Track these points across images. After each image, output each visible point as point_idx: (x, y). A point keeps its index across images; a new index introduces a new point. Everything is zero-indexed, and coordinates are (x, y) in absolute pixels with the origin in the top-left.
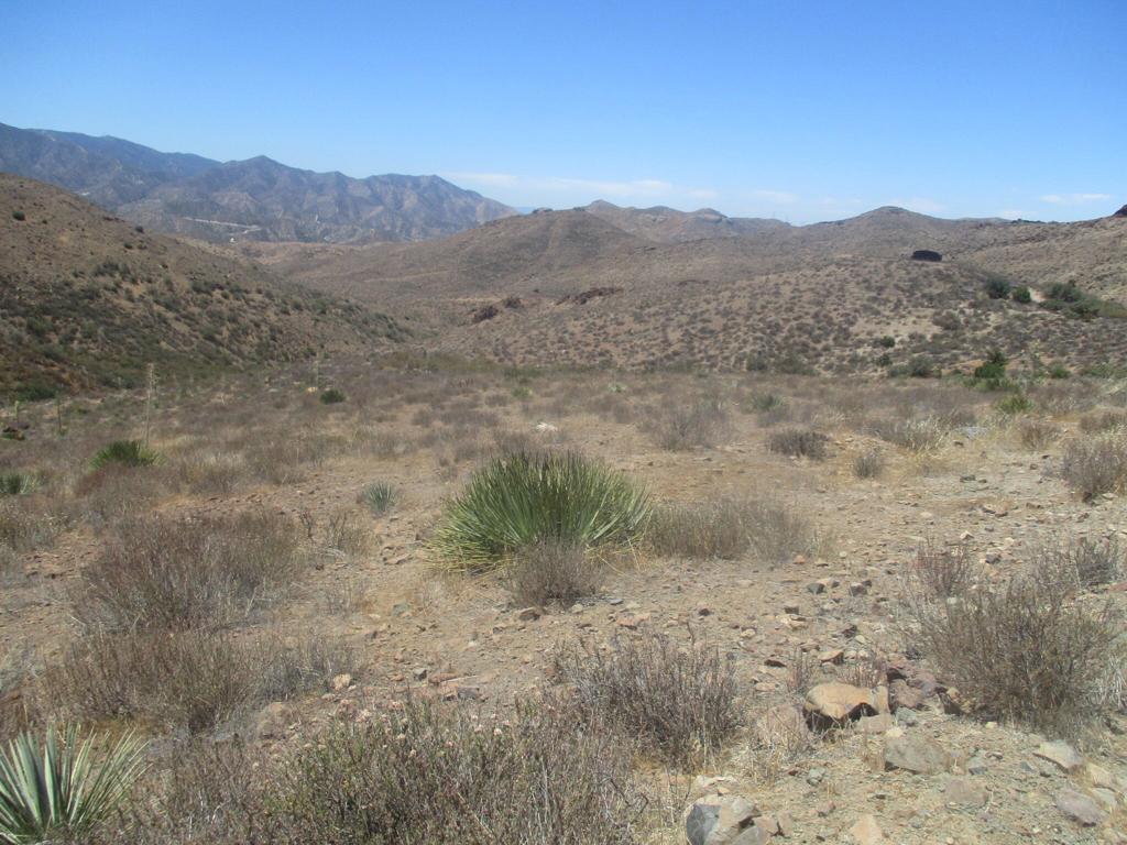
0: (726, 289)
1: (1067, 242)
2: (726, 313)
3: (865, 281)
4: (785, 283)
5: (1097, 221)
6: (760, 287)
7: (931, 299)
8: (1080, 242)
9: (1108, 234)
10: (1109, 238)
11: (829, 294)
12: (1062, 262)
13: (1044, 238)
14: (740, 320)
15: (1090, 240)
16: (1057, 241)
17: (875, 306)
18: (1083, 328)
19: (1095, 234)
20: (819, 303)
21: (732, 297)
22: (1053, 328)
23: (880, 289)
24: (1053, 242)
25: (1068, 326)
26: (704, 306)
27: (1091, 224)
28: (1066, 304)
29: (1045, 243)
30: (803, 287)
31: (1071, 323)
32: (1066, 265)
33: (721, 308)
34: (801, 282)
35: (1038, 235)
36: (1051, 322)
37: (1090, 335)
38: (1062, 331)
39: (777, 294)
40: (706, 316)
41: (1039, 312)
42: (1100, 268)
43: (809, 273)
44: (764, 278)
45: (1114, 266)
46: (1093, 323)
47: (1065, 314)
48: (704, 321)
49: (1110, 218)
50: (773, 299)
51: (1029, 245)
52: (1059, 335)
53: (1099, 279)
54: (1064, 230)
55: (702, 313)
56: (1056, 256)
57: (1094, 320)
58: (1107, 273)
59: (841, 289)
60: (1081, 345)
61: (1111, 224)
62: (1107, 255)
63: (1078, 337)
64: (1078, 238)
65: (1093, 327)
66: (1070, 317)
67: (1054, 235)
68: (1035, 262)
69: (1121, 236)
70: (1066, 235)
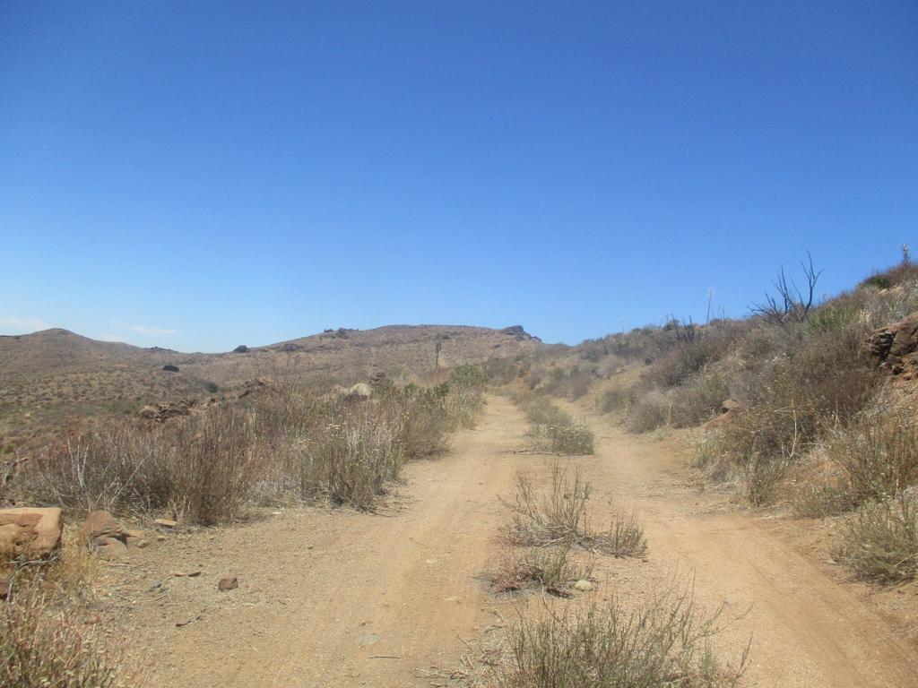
0: (50, 381)
1: (208, 366)
2: (60, 395)
3: (141, 381)
4: (91, 379)
6: (76, 381)
7: (181, 392)
8: (215, 366)
9: (230, 362)
10: (232, 365)
11: (123, 387)
13: (194, 362)
14: (71, 399)
15: (221, 365)
16: (202, 364)
17: (152, 394)
19: (224, 363)
20: (119, 392)
21: (60, 386)
23: (152, 385)
24: (199, 365)
26: (44, 391)
27: (221, 356)
29: (194, 366)
30: (105, 382)
33: (56, 392)
34: (102, 378)
39: (90, 385)
40: (47, 396)
43: (106, 374)
44: (75, 376)
48: (47, 399)
49: (231, 353)
50: (87, 388)
55: (43, 395)
59: (129, 384)
64: (214, 363)
69: (238, 364)
70: (207, 361)
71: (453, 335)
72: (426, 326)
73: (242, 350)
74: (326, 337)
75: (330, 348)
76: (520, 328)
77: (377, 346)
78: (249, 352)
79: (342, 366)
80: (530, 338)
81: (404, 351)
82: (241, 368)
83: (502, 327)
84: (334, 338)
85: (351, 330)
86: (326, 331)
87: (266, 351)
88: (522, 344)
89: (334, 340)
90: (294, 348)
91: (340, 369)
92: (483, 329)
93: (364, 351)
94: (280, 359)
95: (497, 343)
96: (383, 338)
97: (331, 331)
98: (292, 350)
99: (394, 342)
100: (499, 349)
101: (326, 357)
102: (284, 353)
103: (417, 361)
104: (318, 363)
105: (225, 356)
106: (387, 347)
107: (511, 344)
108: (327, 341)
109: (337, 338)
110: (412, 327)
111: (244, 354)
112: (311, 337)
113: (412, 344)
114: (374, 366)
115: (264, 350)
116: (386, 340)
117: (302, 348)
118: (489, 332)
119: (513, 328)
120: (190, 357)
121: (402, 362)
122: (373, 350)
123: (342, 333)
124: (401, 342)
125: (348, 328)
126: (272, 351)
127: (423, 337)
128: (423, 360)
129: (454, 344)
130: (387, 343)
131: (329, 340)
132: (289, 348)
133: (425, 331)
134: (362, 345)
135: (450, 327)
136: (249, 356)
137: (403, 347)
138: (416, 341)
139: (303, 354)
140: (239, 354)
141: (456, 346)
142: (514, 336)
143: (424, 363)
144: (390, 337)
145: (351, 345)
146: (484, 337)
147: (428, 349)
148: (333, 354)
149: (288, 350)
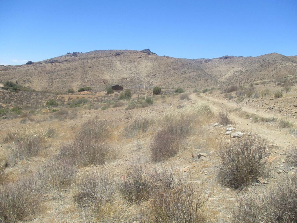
1: (14, 71)
5: (22, 65)
8: (18, 71)
10: (25, 70)
12: (13, 76)
13: (7, 70)
15: (20, 71)
16: (11, 70)
18: (16, 95)
19: (22, 69)
22: (6, 95)
24: (10, 71)
25: (11, 94)
27: (20, 66)
28: (11, 87)
29: (7, 71)
31: (12, 93)
32: (15, 77)
35: (5, 69)
36: (6, 93)
37: (18, 96)
38: (9, 96)
41: (2, 90)
42: (24, 78)
45: (28, 78)
46: (19, 93)
47: (10, 90)
49: (25, 65)
51: (3, 71)
52: (8, 97)
53: (24, 81)
54: (13, 67)
56: (11, 75)
57: (19, 92)
58: (26, 79)
60: (15, 100)
61: (25, 66)
62: (25, 75)
63: (15, 97)
64: (17, 70)
65: (19, 94)
66: (12, 91)
67: (10, 69)
68: (6, 77)
69: (28, 70)
70: (14, 69)
71: (121, 53)
72: (110, 50)
73: (30, 63)
74: (68, 56)
75: (70, 61)
76: (149, 50)
77: (90, 59)
78: (33, 64)
79: (76, 68)
80: (153, 54)
81: (102, 61)
82: (30, 71)
83: (142, 50)
84: (71, 56)
85: (78, 53)
86: (67, 54)
87: (41, 63)
88: (150, 56)
89: (72, 57)
90: (54, 61)
91: (75, 69)
92: (133, 51)
93: (85, 61)
94: (48, 66)
95: (140, 56)
96: (93, 55)
97: (70, 53)
98: (53, 62)
99: (97, 57)
100: (141, 58)
101: (68, 64)
102: (49, 64)
103: (108, 64)
104: (65, 68)
105: (22, 67)
106: (95, 59)
107: (146, 56)
108: (68, 58)
109: (73, 56)
110: (105, 51)
111: (31, 65)
112: (61, 56)
113: (105, 58)
114: (90, 67)
115: (40, 63)
116: (94, 56)
117: (58, 61)
118: (136, 52)
119: (146, 50)
120: (5, 68)
121: (102, 66)
122: (89, 61)
123: (75, 54)
124: (100, 57)
125: (77, 52)
126: (44, 63)
127: (110, 55)
128: (110, 64)
129: (123, 57)
130: (95, 58)
131: (69, 57)
132: (52, 61)
133: (110, 52)
134: (84, 59)
135: (120, 50)
136: (33, 66)
137: (102, 59)
138: (107, 56)
139: (58, 64)
140: (28, 65)
141: (124, 58)
142: (147, 53)
143: (111, 65)
144: (96, 55)
145: (79, 59)
146: (134, 54)
147: (112, 60)
148: (71, 63)
149: (51, 62)
